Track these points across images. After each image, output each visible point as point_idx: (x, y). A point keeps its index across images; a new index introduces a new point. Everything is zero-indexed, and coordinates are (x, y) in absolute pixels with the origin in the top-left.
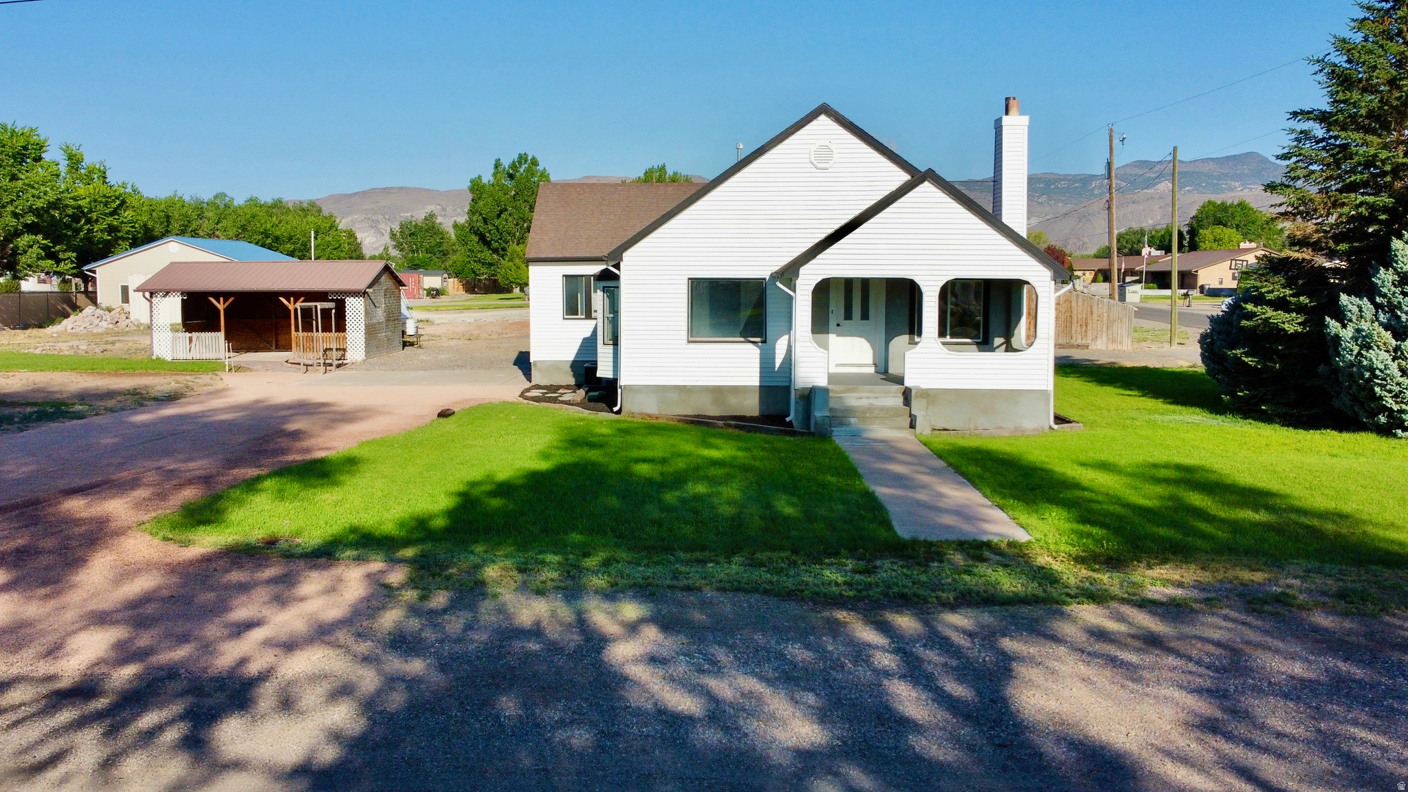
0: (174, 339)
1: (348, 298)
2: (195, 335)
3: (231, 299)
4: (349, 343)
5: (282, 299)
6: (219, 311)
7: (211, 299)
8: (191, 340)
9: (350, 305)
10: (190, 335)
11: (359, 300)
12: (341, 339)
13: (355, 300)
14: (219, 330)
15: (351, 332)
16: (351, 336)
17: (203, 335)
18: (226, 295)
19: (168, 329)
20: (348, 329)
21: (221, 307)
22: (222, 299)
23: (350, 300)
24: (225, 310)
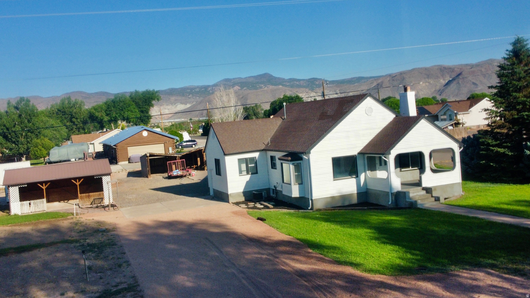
0: (22, 205)
1: (103, 177)
2: (32, 202)
3: (49, 184)
4: (105, 196)
5: (73, 181)
6: (43, 189)
7: (39, 185)
8: (30, 204)
9: (104, 179)
10: (29, 202)
11: (108, 177)
12: (101, 194)
13: (106, 177)
14: (44, 198)
15: (106, 191)
16: (106, 193)
17: (36, 201)
18: (46, 182)
19: (19, 201)
20: (104, 190)
21: (44, 188)
22: (44, 184)
23: (104, 178)
24: (45, 189)
